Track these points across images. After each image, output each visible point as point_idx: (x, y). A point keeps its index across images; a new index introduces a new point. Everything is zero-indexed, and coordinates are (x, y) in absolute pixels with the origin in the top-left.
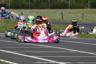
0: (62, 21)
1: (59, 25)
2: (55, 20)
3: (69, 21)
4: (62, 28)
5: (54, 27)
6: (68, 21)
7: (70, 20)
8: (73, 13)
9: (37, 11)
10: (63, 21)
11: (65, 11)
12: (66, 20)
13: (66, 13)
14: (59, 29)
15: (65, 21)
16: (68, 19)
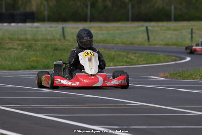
0: (147, 46)
1: (137, 55)
2: (132, 44)
3: (161, 46)
4: (143, 59)
5: (127, 57)
6: (158, 46)
7: (163, 43)
8: (174, 30)
9: (100, 27)
10: (150, 45)
11: (158, 27)
12: (155, 45)
13: (161, 30)
14: (137, 61)
15: (153, 46)
16: (160, 43)
